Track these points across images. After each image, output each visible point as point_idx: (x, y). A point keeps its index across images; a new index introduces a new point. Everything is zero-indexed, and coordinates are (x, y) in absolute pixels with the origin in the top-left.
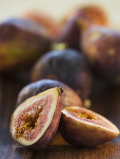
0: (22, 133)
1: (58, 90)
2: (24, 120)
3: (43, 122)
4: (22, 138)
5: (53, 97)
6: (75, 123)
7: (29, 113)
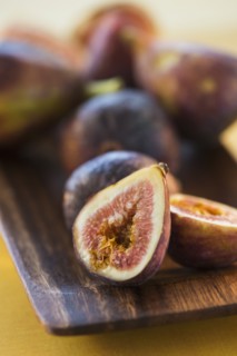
0: (106, 258)
1: (159, 168)
2: (102, 234)
3: (145, 233)
4: (109, 267)
5: (152, 183)
6: (198, 227)
7: (111, 220)
